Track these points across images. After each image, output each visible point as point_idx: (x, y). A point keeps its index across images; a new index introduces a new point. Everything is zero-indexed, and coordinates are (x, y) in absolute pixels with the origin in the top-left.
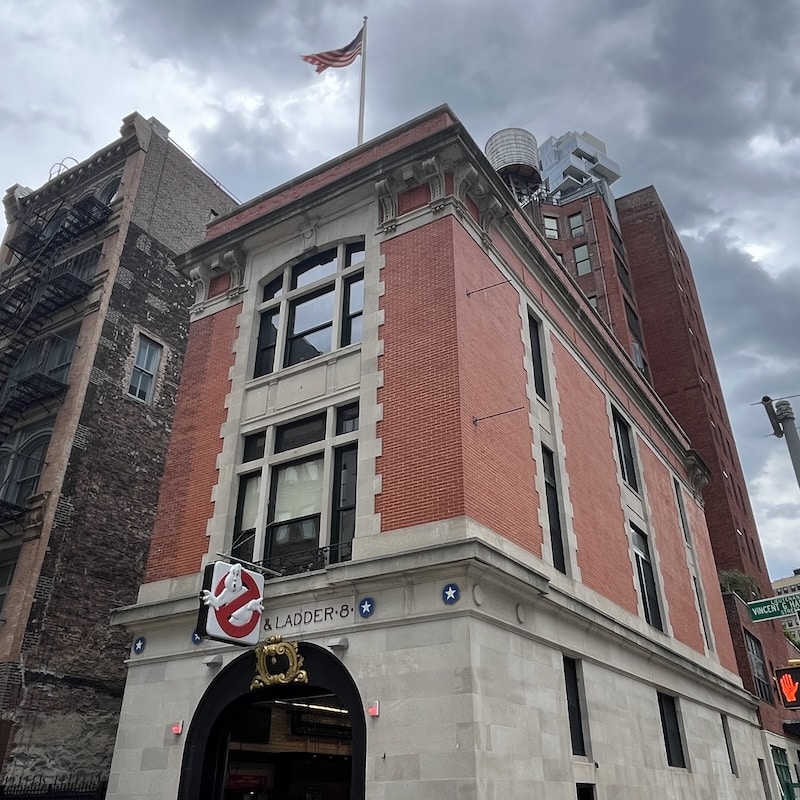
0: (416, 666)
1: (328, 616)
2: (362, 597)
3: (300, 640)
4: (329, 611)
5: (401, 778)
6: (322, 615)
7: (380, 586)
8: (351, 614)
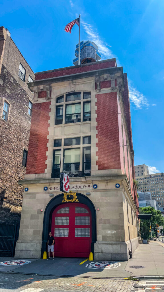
0: (109, 200)
1: (84, 188)
2: (94, 184)
3: (77, 192)
4: (85, 186)
5: (106, 223)
6: (83, 187)
7: (99, 182)
8: (91, 188)
